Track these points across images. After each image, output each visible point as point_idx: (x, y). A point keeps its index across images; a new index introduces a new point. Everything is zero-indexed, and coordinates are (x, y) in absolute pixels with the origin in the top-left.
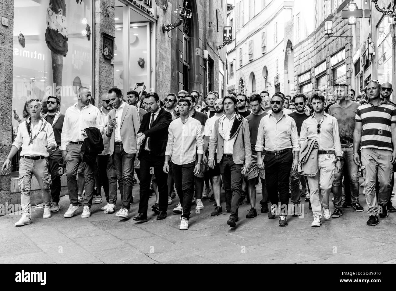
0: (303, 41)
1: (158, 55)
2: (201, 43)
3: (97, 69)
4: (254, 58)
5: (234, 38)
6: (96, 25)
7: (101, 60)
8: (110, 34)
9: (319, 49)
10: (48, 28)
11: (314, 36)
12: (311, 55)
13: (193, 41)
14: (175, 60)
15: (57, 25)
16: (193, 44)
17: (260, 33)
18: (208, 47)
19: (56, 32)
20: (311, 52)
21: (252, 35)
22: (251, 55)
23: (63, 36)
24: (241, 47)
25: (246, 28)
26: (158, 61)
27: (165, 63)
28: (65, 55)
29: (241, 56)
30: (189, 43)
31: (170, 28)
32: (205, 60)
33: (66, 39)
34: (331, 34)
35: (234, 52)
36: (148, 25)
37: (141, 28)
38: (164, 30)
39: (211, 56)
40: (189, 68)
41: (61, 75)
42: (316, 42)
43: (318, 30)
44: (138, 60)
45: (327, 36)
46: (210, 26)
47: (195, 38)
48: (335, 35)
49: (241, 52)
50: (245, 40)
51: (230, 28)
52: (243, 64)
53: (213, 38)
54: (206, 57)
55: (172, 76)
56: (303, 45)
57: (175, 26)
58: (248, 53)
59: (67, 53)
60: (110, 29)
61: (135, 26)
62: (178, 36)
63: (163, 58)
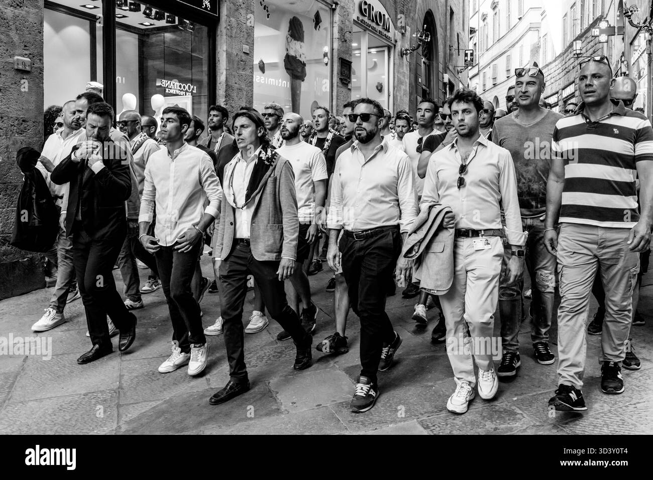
0: (550, 63)
1: (396, 80)
2: (441, 67)
3: (335, 93)
4: (498, 82)
5: (477, 62)
6: (334, 51)
7: (339, 84)
8: (347, 59)
9: (567, 70)
10: (287, 54)
11: (562, 58)
12: (558, 77)
13: (433, 66)
14: (414, 84)
15: (295, 51)
16: (433, 68)
17: (505, 56)
18: (448, 71)
19: (294, 58)
20: (558, 74)
21: (496, 59)
22: (495, 79)
23: (301, 62)
24: (485, 71)
25: (490, 52)
26: (396, 85)
27: (403, 87)
28: (303, 80)
29: (484, 81)
30: (429, 67)
31: (408, 52)
32: (445, 84)
33: (304, 65)
34: (580, 54)
35: (477, 77)
36: (386, 50)
37: (380, 53)
38: (402, 54)
39: (452, 80)
40: (428, 92)
41: (299, 99)
42: (564, 63)
43: (566, 51)
44: (377, 84)
45: (576, 56)
46: (450, 50)
47: (434, 63)
48: (585, 55)
49: (484, 76)
50: (489, 64)
51: (472, 52)
52: (487, 88)
53: (454, 62)
54: (446, 80)
55: (410, 100)
56: (550, 67)
57: (413, 50)
58: (491, 77)
59: (305, 79)
60: (347, 54)
61: (373, 51)
62: (416, 59)
63: (400, 82)
